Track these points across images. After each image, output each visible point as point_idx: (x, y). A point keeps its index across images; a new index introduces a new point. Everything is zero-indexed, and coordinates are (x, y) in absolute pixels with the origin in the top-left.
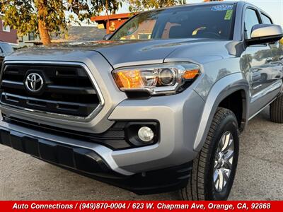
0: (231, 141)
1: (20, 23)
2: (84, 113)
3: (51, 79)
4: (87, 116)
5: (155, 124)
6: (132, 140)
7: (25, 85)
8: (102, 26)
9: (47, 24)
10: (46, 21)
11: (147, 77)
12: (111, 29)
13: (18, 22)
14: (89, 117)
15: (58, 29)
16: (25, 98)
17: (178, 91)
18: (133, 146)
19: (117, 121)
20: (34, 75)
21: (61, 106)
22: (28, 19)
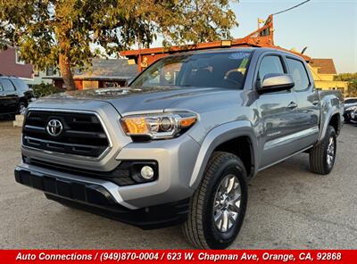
0: (237, 184)
1: (38, 57)
2: (95, 154)
3: (69, 125)
4: (97, 156)
5: (154, 163)
6: (135, 177)
7: (46, 130)
8: (132, 62)
9: (70, 58)
10: (68, 55)
11: (152, 124)
12: (142, 66)
13: (36, 56)
14: (100, 157)
15: (82, 64)
16: (46, 141)
17: (175, 136)
18: (136, 183)
19: (124, 161)
20: (55, 121)
21: (77, 148)
22: (48, 52)
